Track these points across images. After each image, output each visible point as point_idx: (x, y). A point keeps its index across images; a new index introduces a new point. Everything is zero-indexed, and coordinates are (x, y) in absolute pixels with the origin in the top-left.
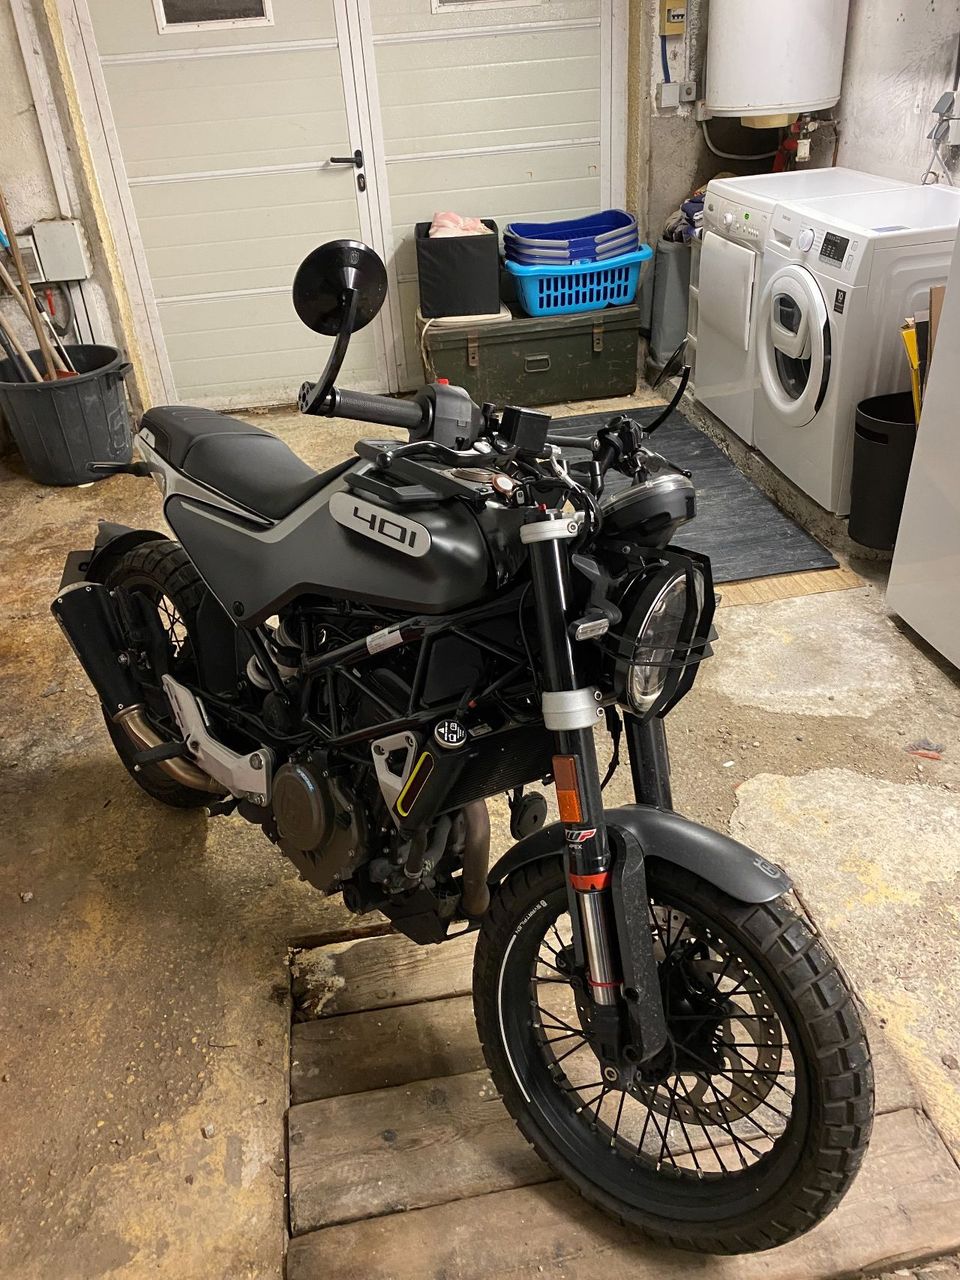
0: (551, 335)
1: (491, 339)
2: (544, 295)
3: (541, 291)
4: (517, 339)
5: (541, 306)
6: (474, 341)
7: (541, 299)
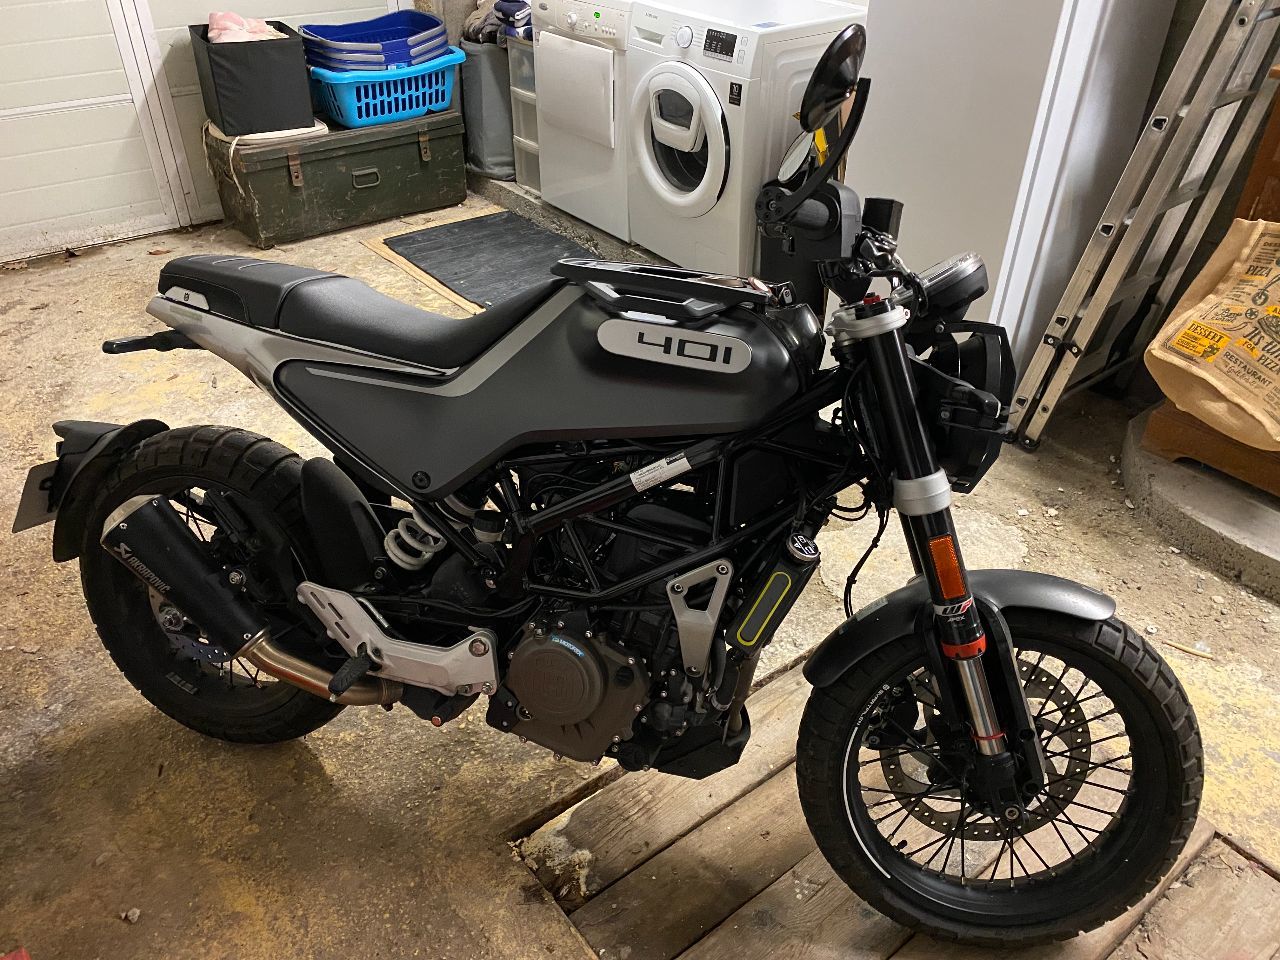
0: (375, 147)
1: (313, 155)
2: (363, 104)
3: (359, 100)
4: (342, 153)
5: (360, 116)
6: (294, 158)
7: (360, 108)
